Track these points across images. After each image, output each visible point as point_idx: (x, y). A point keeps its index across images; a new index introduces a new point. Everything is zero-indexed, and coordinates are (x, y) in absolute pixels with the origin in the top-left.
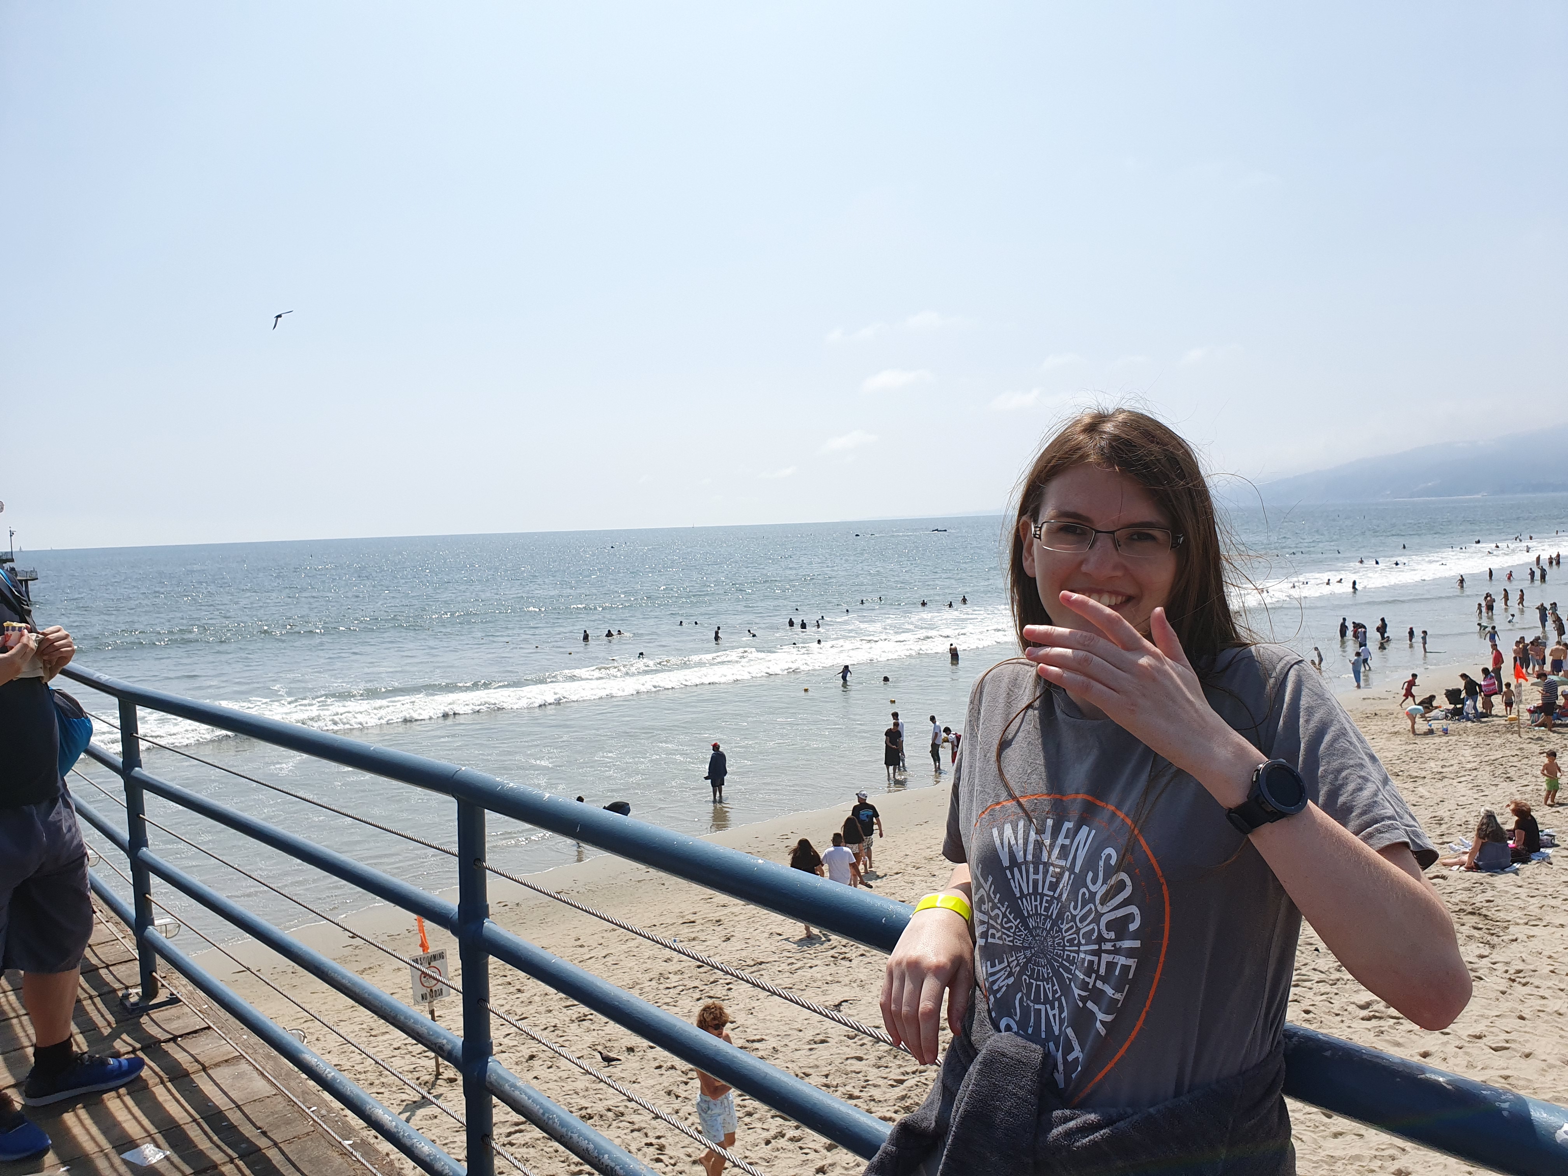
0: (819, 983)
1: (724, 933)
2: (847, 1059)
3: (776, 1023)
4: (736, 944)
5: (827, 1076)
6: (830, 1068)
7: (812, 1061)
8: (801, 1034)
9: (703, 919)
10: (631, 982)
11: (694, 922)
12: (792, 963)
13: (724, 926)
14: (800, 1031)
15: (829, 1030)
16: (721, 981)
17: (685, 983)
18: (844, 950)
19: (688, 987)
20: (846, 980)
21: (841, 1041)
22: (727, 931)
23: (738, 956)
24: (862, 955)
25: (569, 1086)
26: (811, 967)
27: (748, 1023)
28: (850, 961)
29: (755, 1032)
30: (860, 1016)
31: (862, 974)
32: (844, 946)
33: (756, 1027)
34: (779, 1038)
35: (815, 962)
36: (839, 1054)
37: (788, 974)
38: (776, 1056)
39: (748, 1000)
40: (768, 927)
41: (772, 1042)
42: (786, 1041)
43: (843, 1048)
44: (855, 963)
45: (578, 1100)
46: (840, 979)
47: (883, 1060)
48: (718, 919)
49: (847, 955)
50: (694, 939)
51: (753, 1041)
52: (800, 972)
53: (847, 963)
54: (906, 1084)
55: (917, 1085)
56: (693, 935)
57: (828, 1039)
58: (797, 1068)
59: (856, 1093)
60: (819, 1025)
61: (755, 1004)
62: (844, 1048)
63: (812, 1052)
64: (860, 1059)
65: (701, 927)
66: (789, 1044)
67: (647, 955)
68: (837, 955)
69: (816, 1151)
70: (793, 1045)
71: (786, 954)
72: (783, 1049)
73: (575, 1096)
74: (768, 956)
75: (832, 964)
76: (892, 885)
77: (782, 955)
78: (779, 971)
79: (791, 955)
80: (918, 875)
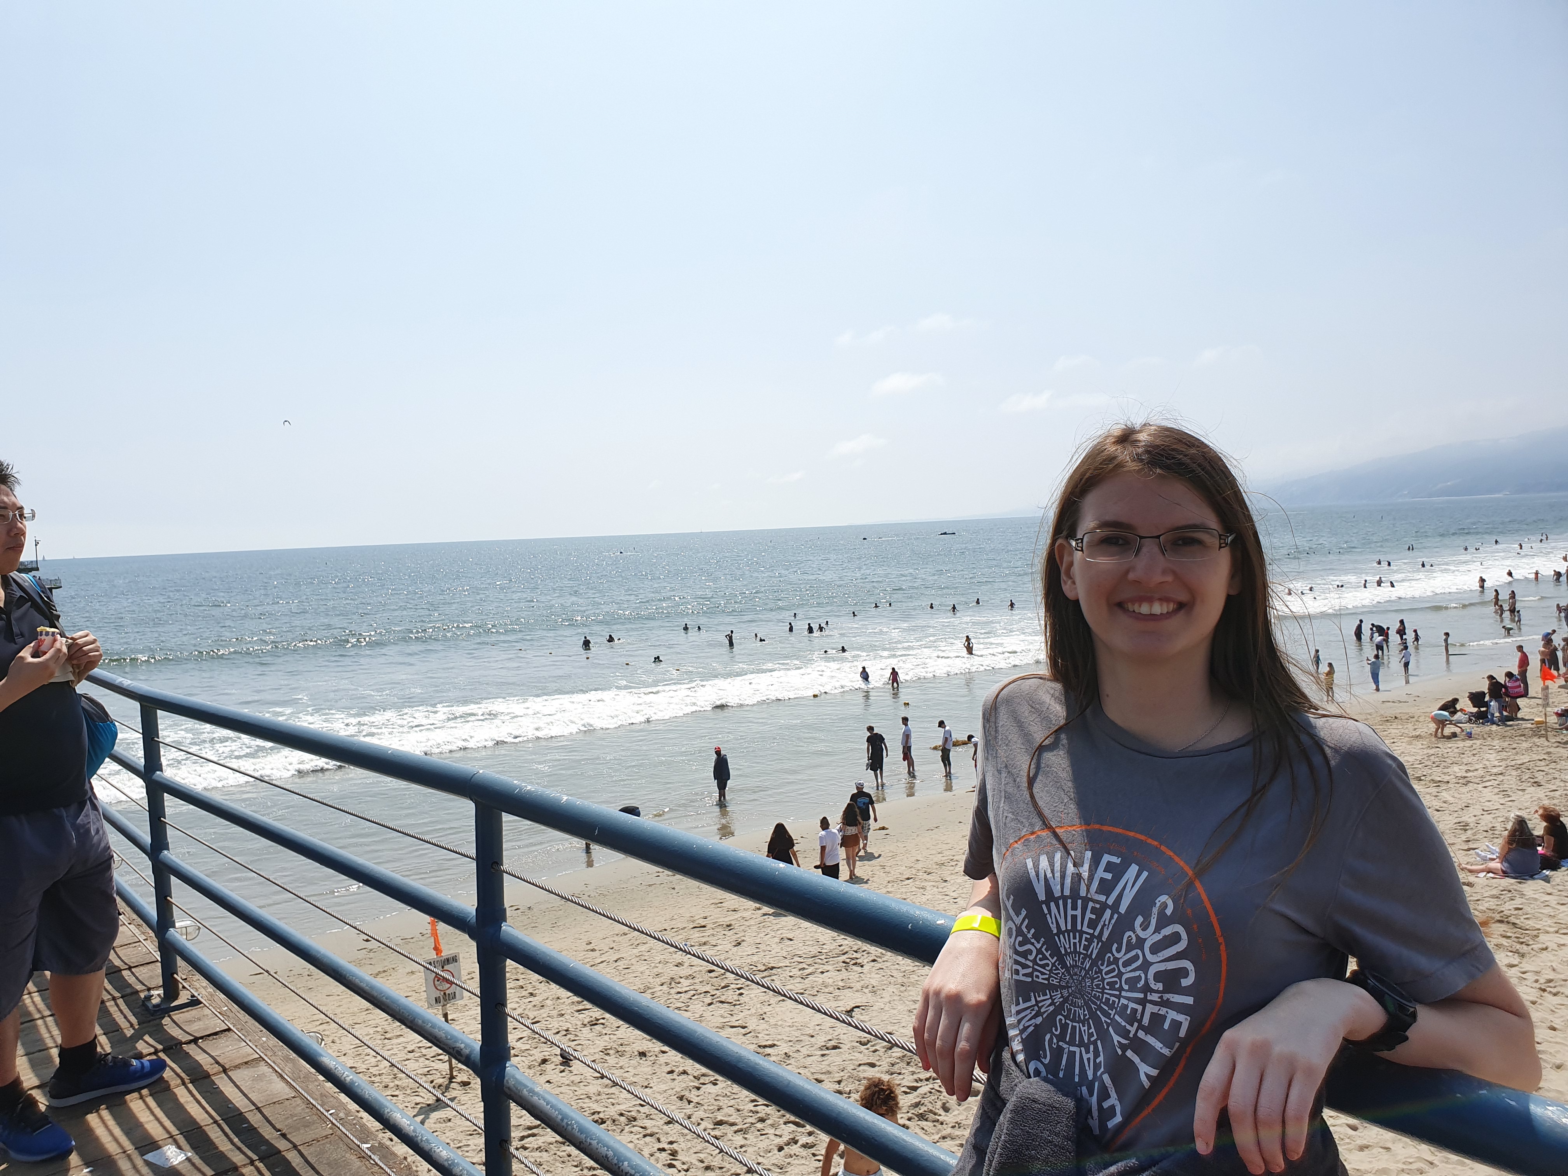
0: (831, 989)
1: (734, 938)
2: (860, 1065)
3: (788, 1029)
4: (746, 949)
5: (839, 1082)
6: (842, 1074)
7: (824, 1067)
8: (812, 1039)
9: (714, 923)
10: (642, 987)
11: (704, 927)
12: (804, 969)
13: (734, 931)
14: (812, 1036)
15: (841, 1036)
16: (732, 986)
17: (697, 988)
18: (855, 955)
19: (699, 992)
20: (858, 986)
21: (853, 1047)
22: (738, 936)
23: (749, 961)
24: (874, 961)
25: (581, 1090)
26: (822, 973)
27: (760, 1028)
28: (862, 966)
29: (767, 1037)
30: (873, 1022)
31: (874, 979)
32: (856, 952)
33: (767, 1032)
34: (791, 1044)
35: (826, 968)
36: (851, 1060)
37: (797, 981)
38: (788, 1062)
39: (759, 1006)
40: (779, 932)
41: (784, 1048)
42: (798, 1047)
44: (866, 968)
45: (591, 1105)
46: (852, 985)
47: (897, 1066)
48: (728, 923)
49: (858, 961)
50: (705, 944)
51: (765, 1047)
52: (811, 977)
53: (859, 969)
54: (919, 1091)
55: (931, 1092)
56: (704, 940)
57: (841, 1045)
58: (809, 1074)
60: (831, 1030)
61: (766, 1009)
62: (856, 1054)
63: (824, 1058)
64: (873, 1065)
65: (711, 932)
66: (801, 1050)
67: (658, 959)
68: (848, 960)
70: (804, 1051)
71: (797, 959)
72: (795, 1055)
73: (587, 1100)
74: (779, 961)
75: (843, 970)
76: (904, 890)
77: (793, 961)
78: (791, 977)
79: (802, 961)
80: (930, 881)
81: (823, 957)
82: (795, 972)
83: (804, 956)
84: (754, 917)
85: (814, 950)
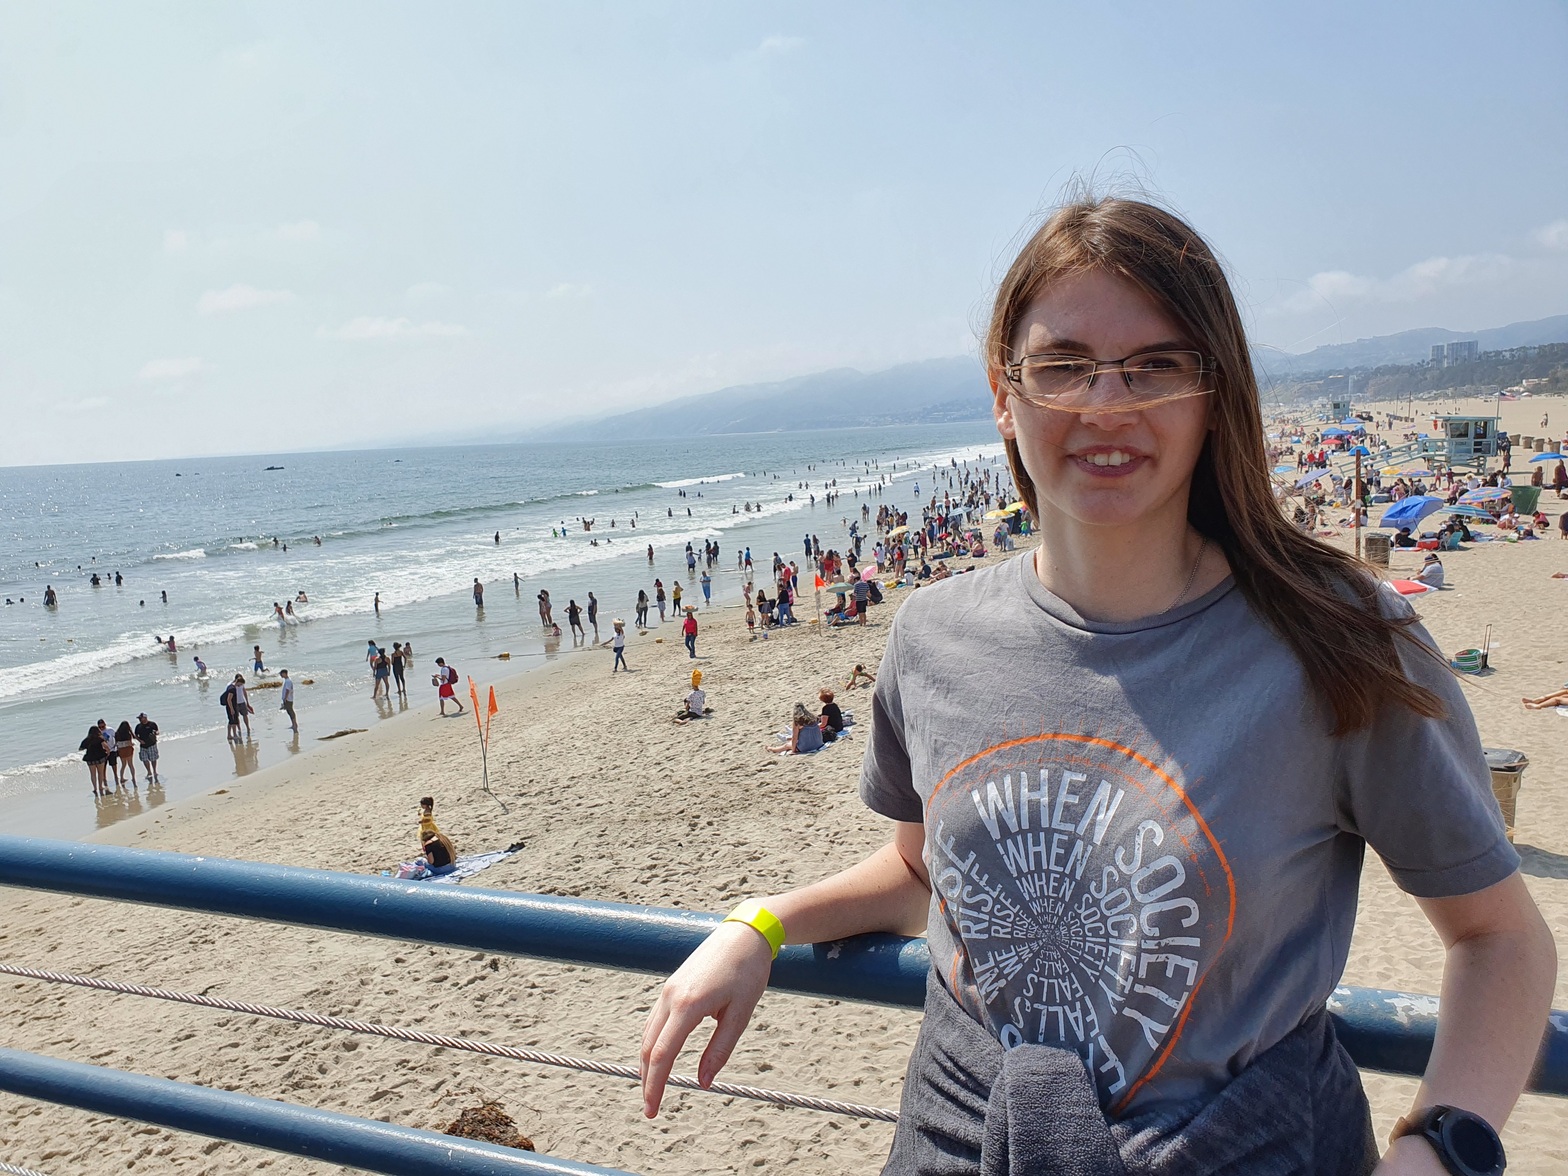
0: (178, 975)
1: (47, 942)
3: (127, 1030)
4: (63, 953)
6: (200, 1063)
7: (177, 1061)
8: (160, 1035)
9: (17, 931)
11: (5, 937)
12: (142, 959)
13: (47, 935)
14: (159, 1031)
15: (196, 1023)
16: (50, 998)
18: (204, 932)
20: (211, 964)
22: (52, 939)
24: (227, 934)
26: (165, 959)
27: (91, 1037)
28: (213, 943)
29: (102, 1045)
31: (229, 953)
32: (205, 929)
33: (102, 1039)
34: (133, 1045)
35: (169, 953)
36: (210, 1045)
37: (136, 973)
38: (131, 1066)
40: (107, 925)
41: (123, 1052)
42: (142, 1047)
43: (214, 1038)
44: (218, 944)
46: (202, 965)
48: (38, 928)
49: (208, 938)
52: (151, 967)
53: (209, 946)
57: (195, 1033)
58: (159, 1074)
59: (235, 1083)
60: (182, 1020)
61: (99, 1014)
63: (176, 1052)
65: (15, 941)
66: (147, 1049)
68: (196, 940)
69: (192, 1158)
70: (151, 1049)
71: (131, 950)
72: (140, 1056)
74: (110, 957)
75: (191, 951)
76: (255, 854)
77: (127, 953)
78: (126, 971)
79: (139, 951)
80: (284, 839)
81: (165, 942)
82: (130, 965)
83: (141, 945)
84: (72, 914)
85: (154, 937)
